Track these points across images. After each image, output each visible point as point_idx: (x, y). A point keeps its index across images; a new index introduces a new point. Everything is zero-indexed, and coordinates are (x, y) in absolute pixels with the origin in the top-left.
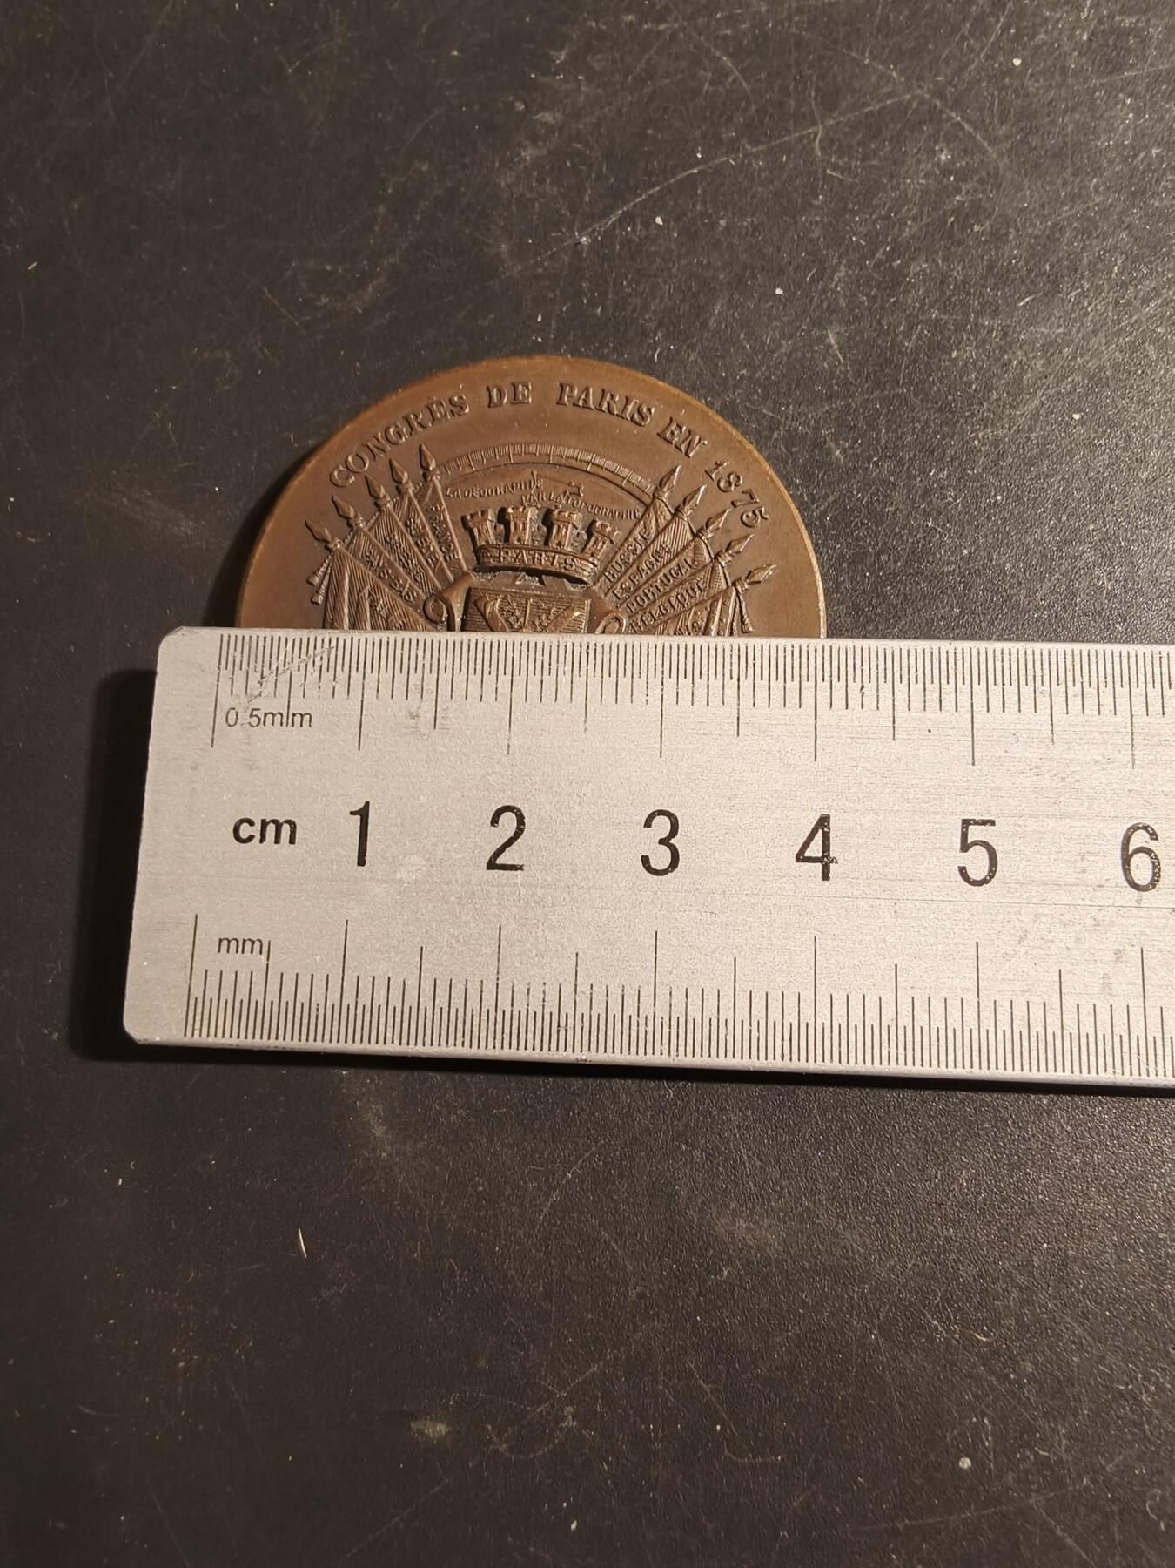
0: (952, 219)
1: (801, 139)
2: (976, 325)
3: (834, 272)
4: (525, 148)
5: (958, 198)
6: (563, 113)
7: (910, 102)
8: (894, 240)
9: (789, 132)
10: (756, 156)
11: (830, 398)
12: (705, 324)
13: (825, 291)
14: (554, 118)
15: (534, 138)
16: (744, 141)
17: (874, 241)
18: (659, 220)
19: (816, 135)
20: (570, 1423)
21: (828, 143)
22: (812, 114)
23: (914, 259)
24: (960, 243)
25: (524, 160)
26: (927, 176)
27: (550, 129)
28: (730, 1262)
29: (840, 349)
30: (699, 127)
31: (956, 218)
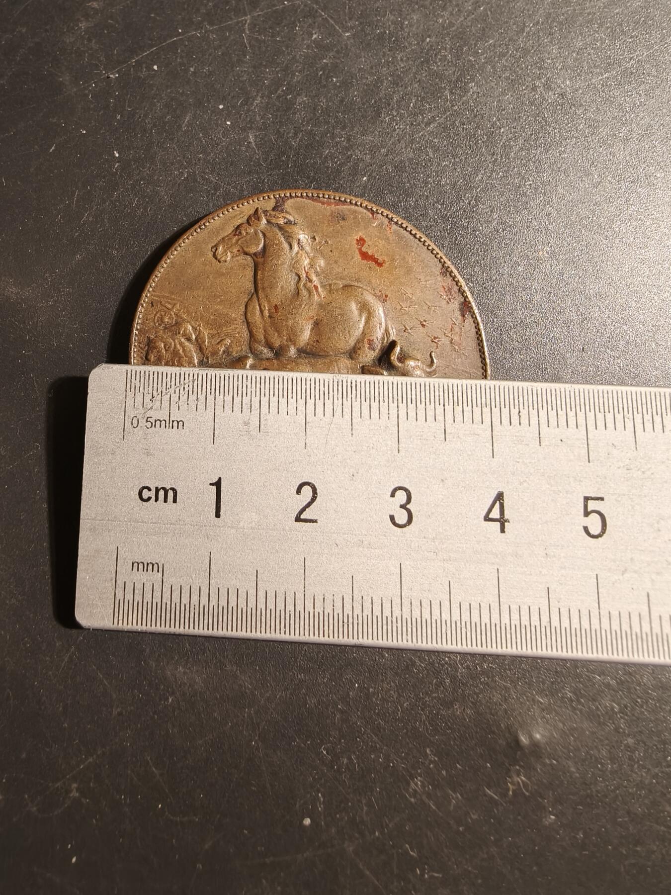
0: (321, 73)
1: (238, 23)
2: (333, 134)
3: (254, 100)
4: (81, 21)
5: (324, 61)
6: (104, 3)
7: (299, 6)
8: (288, 84)
9: (231, 19)
10: (212, 32)
11: (250, 173)
12: (180, 127)
13: (248, 110)
14: (99, 5)
15: (87, 16)
16: (206, 23)
17: (277, 83)
18: (155, 67)
19: (246, 21)
20: (75, 794)
21: (253, 26)
22: (244, 8)
23: (299, 95)
24: (325, 86)
25: (80, 28)
26: (308, 47)
27: (96, 11)
28: (173, 693)
29: (256, 145)
30: (180, 14)
31: (323, 72)
